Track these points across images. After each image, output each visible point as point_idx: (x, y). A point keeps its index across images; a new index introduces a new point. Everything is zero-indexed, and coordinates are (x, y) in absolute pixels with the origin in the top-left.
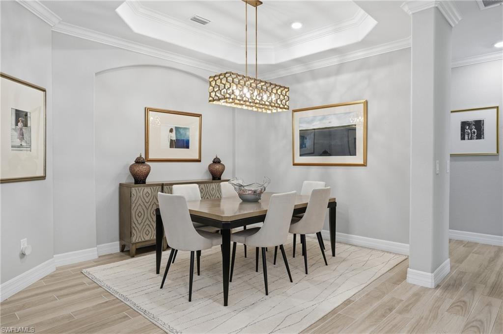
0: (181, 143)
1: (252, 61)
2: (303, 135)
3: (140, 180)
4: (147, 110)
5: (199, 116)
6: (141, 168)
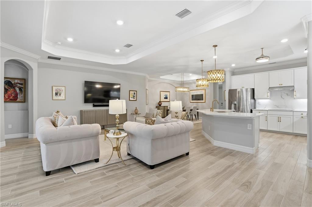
0: (166, 98)
1: (182, 80)
2: (192, 96)
3: (160, 105)
4: (160, 92)
5: (169, 92)
6: (160, 103)
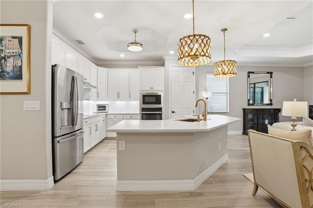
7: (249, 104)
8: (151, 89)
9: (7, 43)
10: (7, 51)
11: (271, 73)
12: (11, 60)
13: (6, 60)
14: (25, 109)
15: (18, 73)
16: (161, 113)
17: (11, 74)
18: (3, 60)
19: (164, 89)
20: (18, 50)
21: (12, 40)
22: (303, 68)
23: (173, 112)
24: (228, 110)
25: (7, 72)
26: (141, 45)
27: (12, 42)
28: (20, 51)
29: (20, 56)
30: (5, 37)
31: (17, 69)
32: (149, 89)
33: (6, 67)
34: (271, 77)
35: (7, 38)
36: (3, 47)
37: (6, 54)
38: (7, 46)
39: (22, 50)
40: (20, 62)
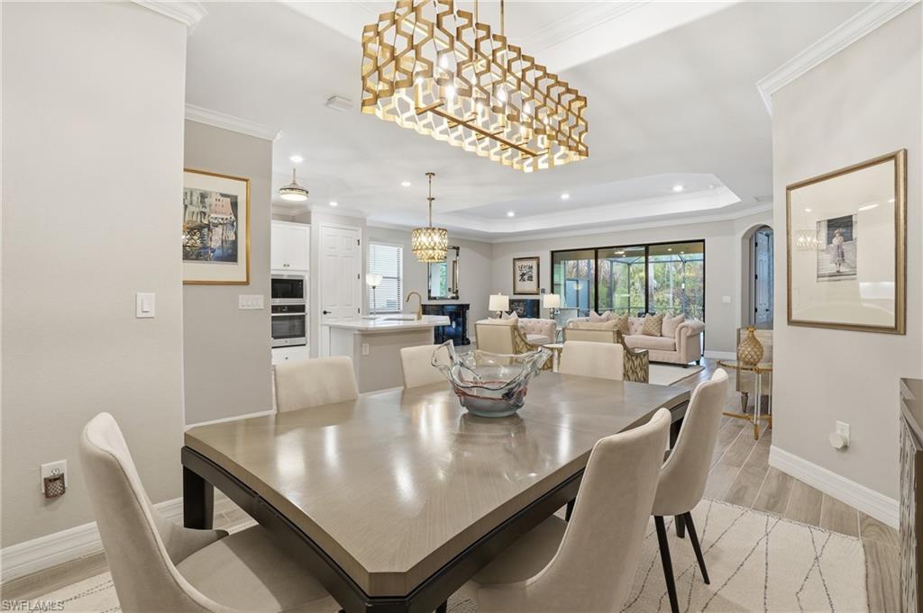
7: (430, 298)
8: (284, 268)
9: (214, 202)
10: (212, 215)
11: (458, 249)
12: (219, 230)
13: (210, 230)
14: (241, 307)
15: (230, 251)
16: (304, 316)
17: (218, 252)
18: (206, 230)
19: (308, 269)
20: (229, 216)
21: (222, 198)
22: (491, 244)
23: (325, 313)
24: (401, 308)
25: (211, 249)
26: (307, 192)
27: (220, 203)
28: (233, 217)
29: (233, 225)
30: (211, 192)
31: (229, 245)
32: (281, 267)
33: (211, 240)
34: (458, 255)
35: (213, 195)
36: (205, 207)
37: (211, 220)
38: (213, 207)
39: (236, 216)
40: (233, 234)
